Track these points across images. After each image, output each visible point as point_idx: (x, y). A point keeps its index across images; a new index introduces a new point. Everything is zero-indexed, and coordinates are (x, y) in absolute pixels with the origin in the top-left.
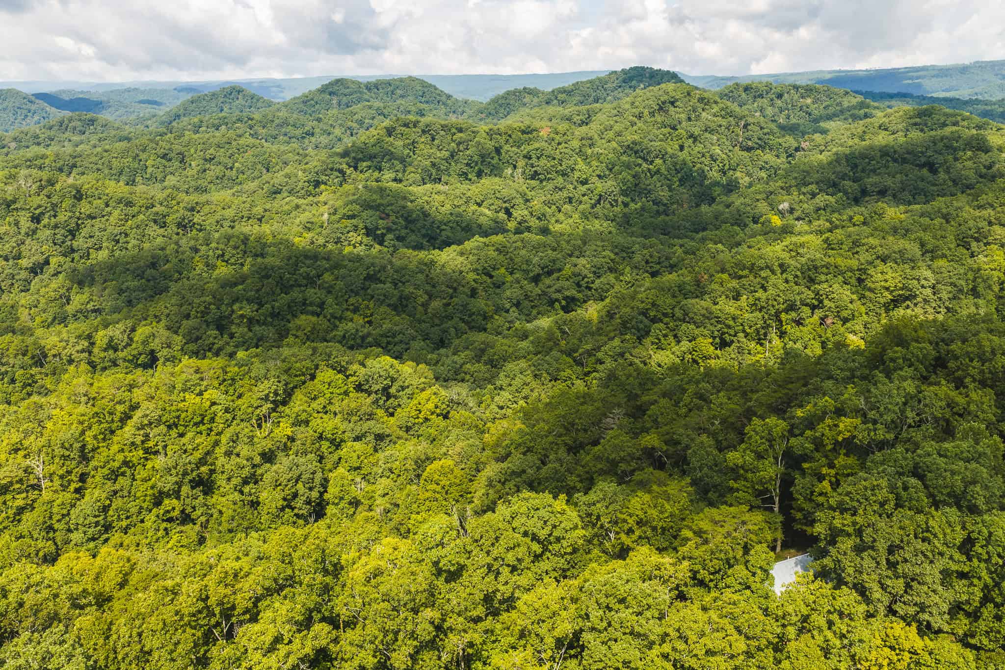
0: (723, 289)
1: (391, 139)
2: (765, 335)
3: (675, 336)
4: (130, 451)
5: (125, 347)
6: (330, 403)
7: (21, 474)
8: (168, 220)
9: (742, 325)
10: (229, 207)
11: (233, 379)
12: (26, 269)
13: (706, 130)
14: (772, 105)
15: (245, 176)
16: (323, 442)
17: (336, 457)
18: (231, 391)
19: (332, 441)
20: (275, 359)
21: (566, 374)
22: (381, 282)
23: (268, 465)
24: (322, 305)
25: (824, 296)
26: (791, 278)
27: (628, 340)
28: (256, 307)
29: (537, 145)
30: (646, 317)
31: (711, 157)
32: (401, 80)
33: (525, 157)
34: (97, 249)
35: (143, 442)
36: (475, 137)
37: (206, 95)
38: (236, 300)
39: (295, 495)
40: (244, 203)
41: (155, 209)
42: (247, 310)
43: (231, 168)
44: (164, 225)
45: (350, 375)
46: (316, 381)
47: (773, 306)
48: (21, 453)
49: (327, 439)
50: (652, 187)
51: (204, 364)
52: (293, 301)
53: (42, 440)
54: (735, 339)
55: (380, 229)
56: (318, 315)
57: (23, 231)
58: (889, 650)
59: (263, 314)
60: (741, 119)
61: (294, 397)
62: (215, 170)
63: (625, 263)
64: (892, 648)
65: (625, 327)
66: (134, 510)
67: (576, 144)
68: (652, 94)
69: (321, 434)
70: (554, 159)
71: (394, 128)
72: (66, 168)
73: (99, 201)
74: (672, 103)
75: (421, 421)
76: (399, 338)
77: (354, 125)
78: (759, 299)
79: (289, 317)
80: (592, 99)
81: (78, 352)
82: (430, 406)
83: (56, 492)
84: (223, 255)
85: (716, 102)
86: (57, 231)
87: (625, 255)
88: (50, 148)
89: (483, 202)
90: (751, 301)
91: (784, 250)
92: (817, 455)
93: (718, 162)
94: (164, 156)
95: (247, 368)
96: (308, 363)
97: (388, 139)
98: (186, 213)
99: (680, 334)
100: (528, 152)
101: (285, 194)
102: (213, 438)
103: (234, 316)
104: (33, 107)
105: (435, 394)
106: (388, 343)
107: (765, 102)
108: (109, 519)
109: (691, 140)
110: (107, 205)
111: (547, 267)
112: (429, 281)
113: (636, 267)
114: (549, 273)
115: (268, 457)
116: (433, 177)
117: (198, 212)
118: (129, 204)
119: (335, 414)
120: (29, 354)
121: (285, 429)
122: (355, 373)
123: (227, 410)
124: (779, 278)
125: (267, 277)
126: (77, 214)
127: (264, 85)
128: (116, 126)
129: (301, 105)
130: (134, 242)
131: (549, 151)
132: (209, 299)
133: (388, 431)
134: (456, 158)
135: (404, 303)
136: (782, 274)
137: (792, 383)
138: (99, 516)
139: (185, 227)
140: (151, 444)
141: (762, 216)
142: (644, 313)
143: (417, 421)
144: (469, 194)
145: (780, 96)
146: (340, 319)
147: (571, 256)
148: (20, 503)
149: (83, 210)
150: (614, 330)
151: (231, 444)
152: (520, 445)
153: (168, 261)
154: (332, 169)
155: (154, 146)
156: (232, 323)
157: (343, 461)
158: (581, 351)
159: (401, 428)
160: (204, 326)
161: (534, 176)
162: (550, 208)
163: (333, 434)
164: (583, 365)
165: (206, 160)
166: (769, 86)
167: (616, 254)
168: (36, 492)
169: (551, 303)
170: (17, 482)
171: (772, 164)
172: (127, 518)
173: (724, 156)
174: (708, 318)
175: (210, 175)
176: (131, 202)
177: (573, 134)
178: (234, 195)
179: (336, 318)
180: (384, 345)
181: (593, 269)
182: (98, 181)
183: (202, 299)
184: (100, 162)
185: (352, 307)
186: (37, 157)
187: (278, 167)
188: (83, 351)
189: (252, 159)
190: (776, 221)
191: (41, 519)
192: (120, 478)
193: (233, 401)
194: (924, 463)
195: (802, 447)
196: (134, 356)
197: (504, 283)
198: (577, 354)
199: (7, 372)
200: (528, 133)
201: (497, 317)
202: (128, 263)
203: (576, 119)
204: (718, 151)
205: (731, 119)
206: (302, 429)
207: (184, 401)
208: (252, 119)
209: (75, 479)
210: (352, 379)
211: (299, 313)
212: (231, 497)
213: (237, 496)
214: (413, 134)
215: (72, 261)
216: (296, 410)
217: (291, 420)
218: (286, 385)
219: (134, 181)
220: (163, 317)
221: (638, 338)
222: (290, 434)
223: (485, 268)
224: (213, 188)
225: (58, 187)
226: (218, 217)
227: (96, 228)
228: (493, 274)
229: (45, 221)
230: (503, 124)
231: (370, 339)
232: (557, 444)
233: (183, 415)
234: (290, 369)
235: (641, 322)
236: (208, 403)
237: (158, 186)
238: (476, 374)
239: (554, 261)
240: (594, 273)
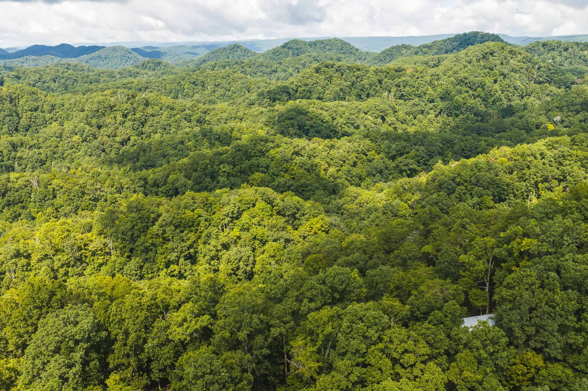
0: (502, 167)
1: (318, 75)
2: (528, 196)
3: (471, 194)
4: (156, 239)
5: (163, 185)
6: (262, 220)
7: (102, 246)
8: (192, 118)
9: (513, 189)
10: (225, 112)
11: (211, 204)
12: (119, 142)
13: (512, 71)
14: (561, 55)
15: (236, 95)
16: (256, 241)
17: (262, 249)
18: (210, 210)
19: (261, 241)
20: (235, 195)
21: (402, 213)
22: (302, 156)
23: (225, 251)
24: (267, 167)
25: (567, 174)
26: (547, 162)
27: (442, 195)
28: (232, 167)
29: (404, 79)
30: (454, 182)
31: (515, 87)
32: (330, 40)
33: (396, 86)
34: (155, 133)
35: (162, 234)
36: (367, 74)
37: (220, 49)
38: (222, 162)
39: (238, 268)
40: (233, 110)
41: (185, 112)
42: (227, 168)
43: (229, 90)
44: (190, 121)
45: (275, 206)
46: (255, 207)
47: (533, 179)
48: (103, 236)
49: (258, 239)
50: (474, 105)
51: (197, 195)
52: (252, 165)
53: (113, 229)
54: (507, 197)
55: (306, 126)
56: (265, 173)
57: (118, 122)
58: (523, 366)
59: (236, 171)
60: (536, 64)
61: (242, 216)
62: (220, 91)
63: (449, 150)
64: (525, 365)
65: (440, 187)
66: (155, 269)
67: (428, 78)
68: (479, 48)
69: (255, 236)
70: (414, 87)
71: (320, 69)
72: (143, 89)
73: (157, 107)
74: (492, 54)
75: (312, 233)
76: (309, 188)
77: (300, 66)
78: (525, 174)
79: (249, 173)
80: (444, 51)
81: (139, 187)
82: (318, 225)
83: (118, 256)
84: (219, 138)
85: (520, 53)
86: (135, 122)
87: (449, 145)
88: (137, 78)
89: (368, 112)
90: (520, 175)
91: (544, 145)
92: (509, 259)
93: (518, 91)
94: (194, 83)
95: (219, 198)
96: (252, 198)
97: (315, 75)
98: (202, 114)
99: (474, 193)
100: (398, 83)
101: (257, 105)
102: (198, 234)
103: (220, 171)
104: (130, 56)
105: (322, 219)
106: (303, 190)
107: (556, 53)
108: (143, 273)
109: (502, 77)
110: (161, 109)
111: (400, 151)
112: (329, 156)
113: (455, 153)
114: (401, 154)
115: (226, 247)
116: (340, 97)
117: (209, 114)
118: (173, 109)
119: (265, 226)
120: (115, 187)
121: (236, 232)
122: (278, 204)
123: (206, 220)
124: (539, 162)
125: (239, 150)
126: (146, 114)
127: (253, 43)
128: (171, 66)
129: (272, 55)
130: (173, 130)
131: (411, 82)
132: (207, 161)
133: (292, 238)
134: (355, 86)
135: (314, 168)
136: (541, 159)
137: (512, 219)
138: (138, 271)
139: (201, 122)
140: (166, 235)
141: (542, 125)
142: (453, 180)
143: (310, 233)
144: (360, 107)
145: (566, 49)
146: (277, 175)
147: (415, 145)
148: (100, 261)
149: (148, 112)
150: (435, 189)
151: (206, 238)
152: (360, 248)
153: (190, 140)
154: (283, 92)
155: (189, 77)
156: (219, 175)
157: (266, 252)
158: (413, 200)
159: (300, 237)
160: (204, 176)
161: (401, 97)
162: (409, 116)
163: (261, 237)
164: (413, 208)
165: (216, 85)
166: (559, 44)
167: (444, 144)
168: (108, 256)
169: (401, 172)
170: (100, 250)
171: (555, 92)
172: (152, 273)
173: (523, 87)
174: (491, 184)
175: (217, 94)
176: (173, 108)
177: (427, 72)
178: (229, 105)
179: (275, 175)
180: (300, 191)
181: (429, 153)
182: (157, 96)
183: (204, 161)
184: (160, 86)
185: (284, 169)
186: (128, 83)
187: (254, 90)
188: (141, 186)
189: (241, 85)
190: (551, 127)
191: (110, 270)
192: (150, 252)
193: (210, 215)
194: (563, 265)
195: (500, 253)
196: (167, 190)
197: (373, 159)
198: (411, 202)
199: (103, 195)
200: (399, 72)
201: (367, 179)
202: (169, 141)
203: (431, 63)
204: (519, 83)
205: (530, 64)
206: (245, 233)
207: (185, 214)
208: (243, 63)
209: (127, 251)
210: (275, 208)
211: (255, 171)
212: (204, 266)
213: (207, 266)
214: (331, 72)
215: (142, 139)
216: (242, 222)
217: (240, 228)
218: (239, 209)
219: (177, 96)
220: (183, 170)
221: (448, 194)
222: (238, 235)
223: (363, 150)
224: (219, 101)
225: (137, 99)
226: (218, 117)
227: (155, 121)
228: (367, 153)
229: (129, 117)
230: (385, 67)
231: (293, 188)
232: (379, 249)
233: (183, 221)
234: (242, 200)
235: (451, 185)
236: (197, 216)
237: (189, 99)
238: (350, 210)
239: (404, 148)
240: (429, 155)
